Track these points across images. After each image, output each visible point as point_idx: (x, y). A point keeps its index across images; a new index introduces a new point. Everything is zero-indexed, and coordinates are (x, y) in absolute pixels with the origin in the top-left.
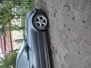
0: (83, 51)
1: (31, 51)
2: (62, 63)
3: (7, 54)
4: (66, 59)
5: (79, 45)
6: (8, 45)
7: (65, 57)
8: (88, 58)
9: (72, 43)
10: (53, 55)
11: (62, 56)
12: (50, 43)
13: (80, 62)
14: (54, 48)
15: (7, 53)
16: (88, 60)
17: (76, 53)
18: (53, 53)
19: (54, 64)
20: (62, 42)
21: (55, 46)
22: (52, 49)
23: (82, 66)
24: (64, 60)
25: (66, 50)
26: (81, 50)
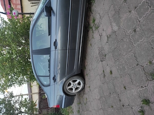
0: (144, 27)
1: (55, 17)
2: (100, 46)
3: (14, 15)
4: (110, 39)
5: (140, 17)
6: (16, 5)
7: (108, 36)
8: (145, 40)
9: (130, 12)
10: (90, 32)
11: (104, 34)
12: (91, 11)
13: (130, 46)
14: (94, 20)
15: (14, 13)
16: (145, 42)
17: (130, 31)
18: (91, 30)
19: (89, 45)
20: (111, 11)
21: (97, 17)
22: (91, 22)
23: (131, 51)
24: (106, 41)
25: (114, 24)
26: (141, 27)
